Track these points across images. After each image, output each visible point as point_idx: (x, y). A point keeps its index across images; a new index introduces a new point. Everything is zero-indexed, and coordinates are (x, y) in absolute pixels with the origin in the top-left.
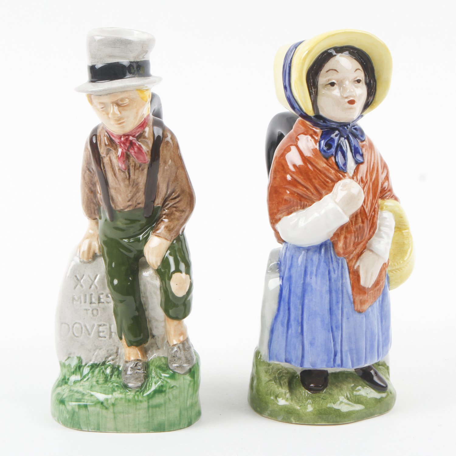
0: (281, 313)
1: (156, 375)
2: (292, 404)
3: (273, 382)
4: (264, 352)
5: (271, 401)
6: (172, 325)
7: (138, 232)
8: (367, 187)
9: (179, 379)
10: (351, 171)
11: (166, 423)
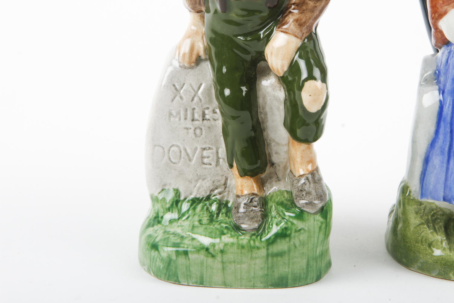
0: (441, 136)
1: (277, 214)
2: (451, 255)
3: (426, 226)
4: (415, 187)
5: (423, 251)
6: (298, 149)
7: (258, 28)
9: (308, 220)
11: (290, 276)
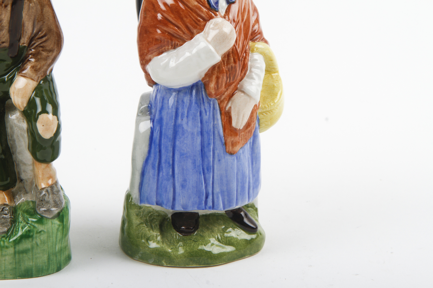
0: (152, 155)
1: (23, 220)
2: (163, 246)
3: (144, 225)
4: (135, 195)
5: (142, 244)
6: (41, 167)
7: (4, 73)
8: (239, 27)
9: (47, 223)
10: (223, 10)
11: (34, 268)
